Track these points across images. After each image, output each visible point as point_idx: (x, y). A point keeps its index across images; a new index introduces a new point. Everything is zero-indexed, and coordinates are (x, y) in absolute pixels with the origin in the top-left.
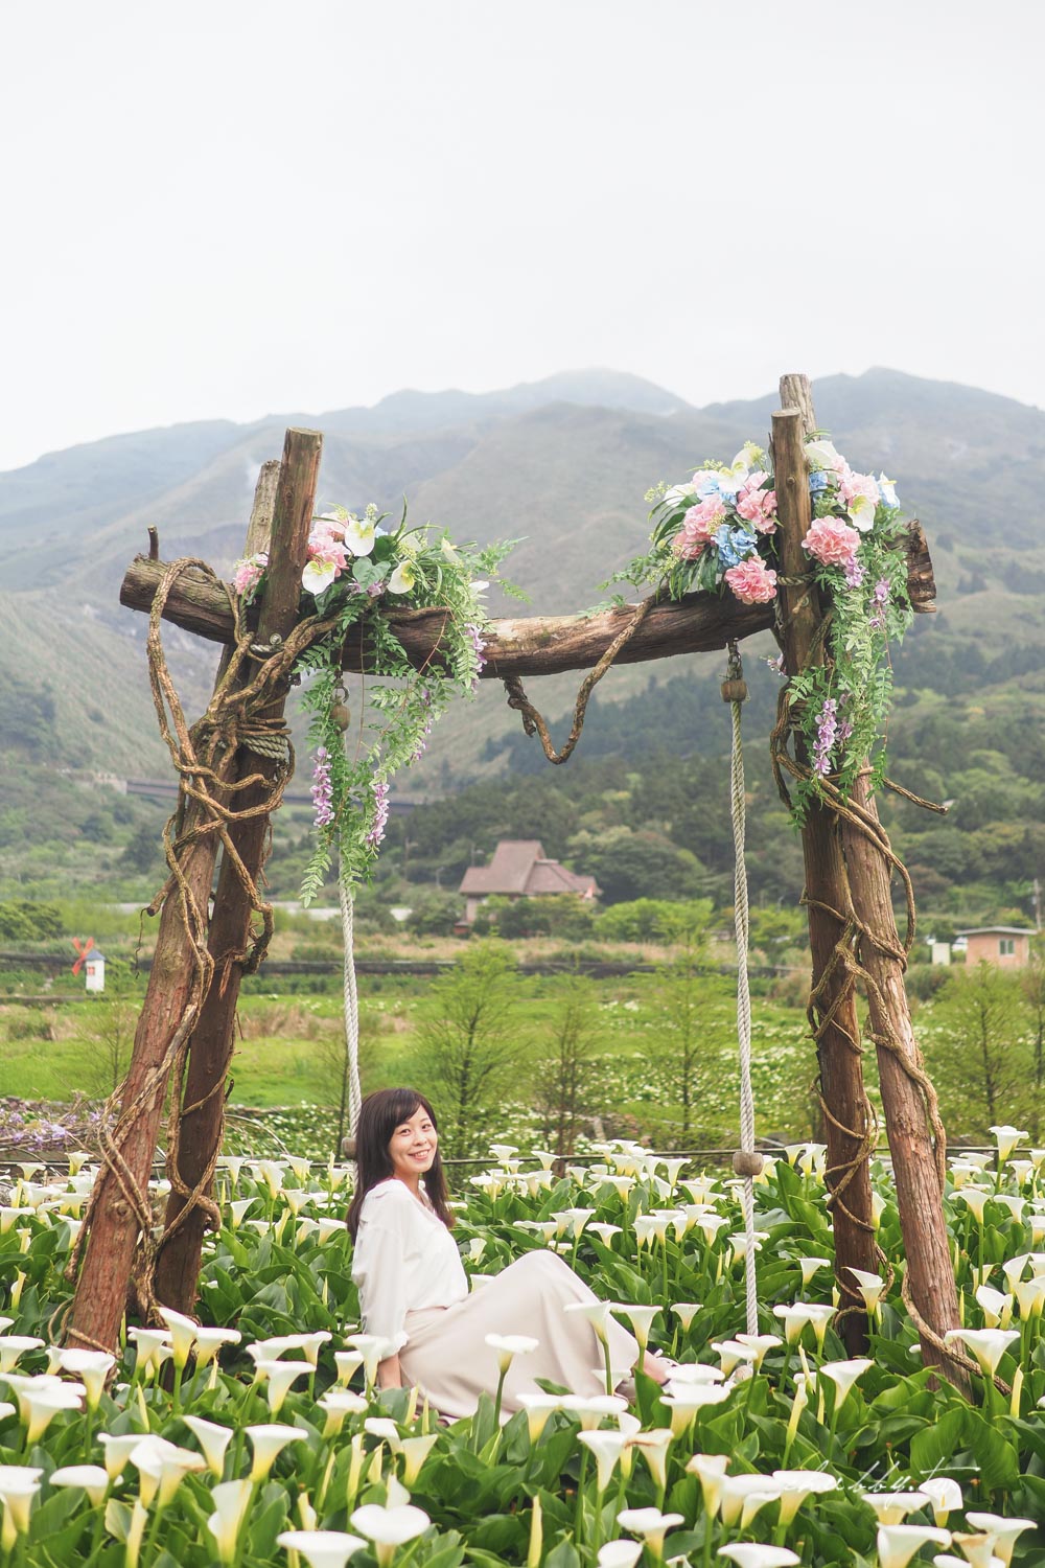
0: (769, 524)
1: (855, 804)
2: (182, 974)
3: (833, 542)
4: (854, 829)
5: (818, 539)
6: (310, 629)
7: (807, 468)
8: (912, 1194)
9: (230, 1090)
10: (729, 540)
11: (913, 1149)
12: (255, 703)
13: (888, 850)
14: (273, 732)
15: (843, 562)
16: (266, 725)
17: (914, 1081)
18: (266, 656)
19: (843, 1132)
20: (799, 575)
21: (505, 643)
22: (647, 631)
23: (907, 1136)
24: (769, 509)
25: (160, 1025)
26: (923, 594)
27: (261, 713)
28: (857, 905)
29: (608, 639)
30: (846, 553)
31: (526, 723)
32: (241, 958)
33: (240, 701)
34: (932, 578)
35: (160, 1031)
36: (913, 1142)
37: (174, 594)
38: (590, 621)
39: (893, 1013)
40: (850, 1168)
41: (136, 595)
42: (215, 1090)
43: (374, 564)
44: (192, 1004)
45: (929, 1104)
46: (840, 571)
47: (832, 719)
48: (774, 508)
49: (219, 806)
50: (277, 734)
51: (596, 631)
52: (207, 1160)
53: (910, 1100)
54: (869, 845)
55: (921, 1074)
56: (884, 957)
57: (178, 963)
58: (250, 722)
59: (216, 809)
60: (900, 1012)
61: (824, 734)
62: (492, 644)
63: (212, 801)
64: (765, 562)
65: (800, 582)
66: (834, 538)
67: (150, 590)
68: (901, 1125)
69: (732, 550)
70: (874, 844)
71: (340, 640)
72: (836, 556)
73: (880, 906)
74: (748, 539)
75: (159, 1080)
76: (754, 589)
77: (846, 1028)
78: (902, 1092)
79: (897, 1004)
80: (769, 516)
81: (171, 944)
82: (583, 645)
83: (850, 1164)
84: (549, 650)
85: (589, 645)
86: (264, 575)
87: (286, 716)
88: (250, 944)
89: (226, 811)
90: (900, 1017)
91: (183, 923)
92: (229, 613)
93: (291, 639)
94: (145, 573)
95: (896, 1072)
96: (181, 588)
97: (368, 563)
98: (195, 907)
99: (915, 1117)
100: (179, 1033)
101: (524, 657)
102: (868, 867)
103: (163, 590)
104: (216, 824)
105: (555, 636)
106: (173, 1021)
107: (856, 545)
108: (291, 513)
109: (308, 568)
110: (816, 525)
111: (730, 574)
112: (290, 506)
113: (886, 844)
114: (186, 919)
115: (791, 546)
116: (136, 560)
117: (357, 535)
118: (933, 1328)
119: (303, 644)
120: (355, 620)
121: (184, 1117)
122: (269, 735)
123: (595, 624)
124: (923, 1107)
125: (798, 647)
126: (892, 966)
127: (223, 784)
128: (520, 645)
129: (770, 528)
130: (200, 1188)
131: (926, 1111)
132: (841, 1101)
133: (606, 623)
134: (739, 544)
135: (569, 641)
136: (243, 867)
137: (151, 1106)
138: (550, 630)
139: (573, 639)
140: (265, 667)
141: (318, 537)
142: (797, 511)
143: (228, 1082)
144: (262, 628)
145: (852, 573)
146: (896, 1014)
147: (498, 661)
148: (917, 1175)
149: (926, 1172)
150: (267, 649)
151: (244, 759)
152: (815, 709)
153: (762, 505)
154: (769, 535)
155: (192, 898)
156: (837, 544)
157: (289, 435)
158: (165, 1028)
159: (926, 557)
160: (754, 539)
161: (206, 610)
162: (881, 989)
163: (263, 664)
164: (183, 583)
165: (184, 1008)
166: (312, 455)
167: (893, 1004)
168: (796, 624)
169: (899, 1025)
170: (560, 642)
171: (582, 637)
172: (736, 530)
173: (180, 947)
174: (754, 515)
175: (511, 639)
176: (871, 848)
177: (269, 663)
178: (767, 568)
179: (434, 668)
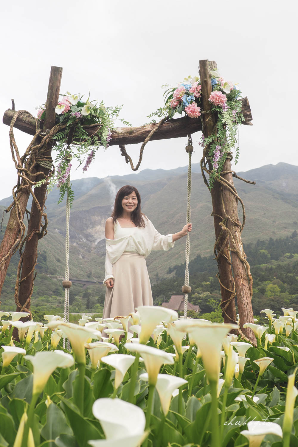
0: (199, 94)
1: (226, 181)
2: (15, 230)
3: (218, 98)
4: (225, 188)
5: (213, 98)
6: (58, 127)
7: (210, 76)
8: (241, 296)
9: (36, 276)
10: (186, 99)
11: (242, 282)
12: (41, 150)
13: (237, 195)
14: (47, 160)
15: (221, 105)
16: (45, 157)
17: (242, 262)
18: (44, 135)
19: (226, 289)
20: (208, 110)
21: (119, 133)
22: (162, 129)
23: (240, 278)
24: (198, 90)
25: (7, 244)
26: (248, 119)
27: (44, 154)
28: (226, 211)
29: (150, 131)
30: (222, 102)
31: (126, 160)
32: (38, 232)
33: (37, 148)
34: (251, 114)
35: (7, 246)
36: (242, 280)
37: (18, 119)
38: (145, 126)
39: (237, 242)
40: (228, 301)
41: (7, 120)
42: (30, 274)
43: (78, 107)
44: (18, 239)
45: (247, 269)
46: (220, 107)
47: (219, 152)
48: (200, 90)
49: (29, 180)
50: (49, 161)
51: (146, 129)
52: (27, 297)
53: (241, 268)
54: (231, 193)
55: (245, 260)
56: (234, 226)
57: (14, 226)
58: (40, 157)
59: (28, 181)
60: (239, 242)
61: (216, 156)
62: (115, 134)
63: (27, 178)
64: (197, 104)
65: (208, 112)
66: (218, 97)
67: (11, 118)
68: (238, 276)
69: (187, 101)
70: (232, 193)
71: (67, 131)
72: (219, 102)
73: (233, 211)
74: (192, 98)
75: (6, 260)
76: (193, 112)
77: (226, 256)
78: (239, 265)
79: (238, 239)
80: (199, 92)
81: (12, 221)
82: (143, 133)
83: (228, 300)
84: (132, 135)
85: (144, 133)
86: (45, 111)
87: (52, 156)
88: (41, 228)
89: (31, 182)
90: (239, 243)
91: (16, 214)
92: (35, 125)
93: (52, 130)
94: (10, 113)
95: (237, 259)
96: (21, 118)
97: (76, 107)
98: (20, 210)
99: (243, 273)
100: (13, 247)
101: (124, 137)
102: (230, 199)
103: (15, 117)
104: (28, 185)
105: (134, 131)
106: (11, 243)
107: (225, 99)
108: (53, 91)
109: (57, 107)
110: (212, 93)
111: (186, 109)
112: (52, 89)
113: (236, 193)
114: (17, 213)
115: (206, 101)
116: (8, 110)
117: (73, 99)
118: (246, 336)
119: (56, 131)
120: (71, 123)
121: (21, 283)
122: (46, 161)
123: (146, 127)
124: (245, 270)
125: (208, 133)
126: (237, 228)
127: (31, 174)
128: (123, 134)
129: (199, 96)
130: (25, 305)
131: (246, 271)
132: (225, 280)
133: (149, 127)
134: (189, 100)
135: (138, 132)
136: (37, 200)
137: (3, 268)
138: (132, 129)
139: (140, 132)
140: (44, 138)
141: (61, 99)
142: (207, 90)
143: (34, 274)
144: (44, 128)
145: (224, 108)
146: (238, 242)
147: (116, 139)
148: (243, 290)
149: (246, 289)
150: (45, 133)
151: (38, 168)
152: (213, 149)
153: (197, 88)
154: (199, 98)
155: (19, 207)
156: (219, 99)
157: (52, 67)
158: (9, 245)
159: (249, 107)
160: (194, 99)
161: (28, 124)
162: (233, 235)
163: (43, 138)
164: (21, 116)
165: (15, 240)
166: (59, 73)
167: (237, 239)
168: (208, 126)
169: (238, 246)
170: (135, 133)
171: (142, 131)
172: (188, 96)
173: (15, 222)
174: (194, 92)
175: (120, 132)
176: (231, 194)
177: (45, 137)
178: (198, 106)
179: (95, 137)
